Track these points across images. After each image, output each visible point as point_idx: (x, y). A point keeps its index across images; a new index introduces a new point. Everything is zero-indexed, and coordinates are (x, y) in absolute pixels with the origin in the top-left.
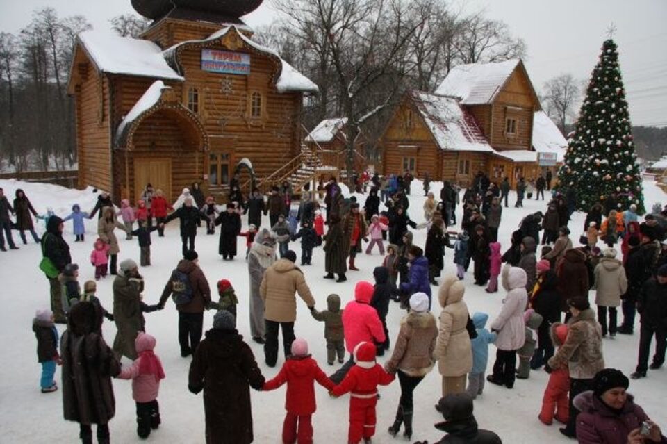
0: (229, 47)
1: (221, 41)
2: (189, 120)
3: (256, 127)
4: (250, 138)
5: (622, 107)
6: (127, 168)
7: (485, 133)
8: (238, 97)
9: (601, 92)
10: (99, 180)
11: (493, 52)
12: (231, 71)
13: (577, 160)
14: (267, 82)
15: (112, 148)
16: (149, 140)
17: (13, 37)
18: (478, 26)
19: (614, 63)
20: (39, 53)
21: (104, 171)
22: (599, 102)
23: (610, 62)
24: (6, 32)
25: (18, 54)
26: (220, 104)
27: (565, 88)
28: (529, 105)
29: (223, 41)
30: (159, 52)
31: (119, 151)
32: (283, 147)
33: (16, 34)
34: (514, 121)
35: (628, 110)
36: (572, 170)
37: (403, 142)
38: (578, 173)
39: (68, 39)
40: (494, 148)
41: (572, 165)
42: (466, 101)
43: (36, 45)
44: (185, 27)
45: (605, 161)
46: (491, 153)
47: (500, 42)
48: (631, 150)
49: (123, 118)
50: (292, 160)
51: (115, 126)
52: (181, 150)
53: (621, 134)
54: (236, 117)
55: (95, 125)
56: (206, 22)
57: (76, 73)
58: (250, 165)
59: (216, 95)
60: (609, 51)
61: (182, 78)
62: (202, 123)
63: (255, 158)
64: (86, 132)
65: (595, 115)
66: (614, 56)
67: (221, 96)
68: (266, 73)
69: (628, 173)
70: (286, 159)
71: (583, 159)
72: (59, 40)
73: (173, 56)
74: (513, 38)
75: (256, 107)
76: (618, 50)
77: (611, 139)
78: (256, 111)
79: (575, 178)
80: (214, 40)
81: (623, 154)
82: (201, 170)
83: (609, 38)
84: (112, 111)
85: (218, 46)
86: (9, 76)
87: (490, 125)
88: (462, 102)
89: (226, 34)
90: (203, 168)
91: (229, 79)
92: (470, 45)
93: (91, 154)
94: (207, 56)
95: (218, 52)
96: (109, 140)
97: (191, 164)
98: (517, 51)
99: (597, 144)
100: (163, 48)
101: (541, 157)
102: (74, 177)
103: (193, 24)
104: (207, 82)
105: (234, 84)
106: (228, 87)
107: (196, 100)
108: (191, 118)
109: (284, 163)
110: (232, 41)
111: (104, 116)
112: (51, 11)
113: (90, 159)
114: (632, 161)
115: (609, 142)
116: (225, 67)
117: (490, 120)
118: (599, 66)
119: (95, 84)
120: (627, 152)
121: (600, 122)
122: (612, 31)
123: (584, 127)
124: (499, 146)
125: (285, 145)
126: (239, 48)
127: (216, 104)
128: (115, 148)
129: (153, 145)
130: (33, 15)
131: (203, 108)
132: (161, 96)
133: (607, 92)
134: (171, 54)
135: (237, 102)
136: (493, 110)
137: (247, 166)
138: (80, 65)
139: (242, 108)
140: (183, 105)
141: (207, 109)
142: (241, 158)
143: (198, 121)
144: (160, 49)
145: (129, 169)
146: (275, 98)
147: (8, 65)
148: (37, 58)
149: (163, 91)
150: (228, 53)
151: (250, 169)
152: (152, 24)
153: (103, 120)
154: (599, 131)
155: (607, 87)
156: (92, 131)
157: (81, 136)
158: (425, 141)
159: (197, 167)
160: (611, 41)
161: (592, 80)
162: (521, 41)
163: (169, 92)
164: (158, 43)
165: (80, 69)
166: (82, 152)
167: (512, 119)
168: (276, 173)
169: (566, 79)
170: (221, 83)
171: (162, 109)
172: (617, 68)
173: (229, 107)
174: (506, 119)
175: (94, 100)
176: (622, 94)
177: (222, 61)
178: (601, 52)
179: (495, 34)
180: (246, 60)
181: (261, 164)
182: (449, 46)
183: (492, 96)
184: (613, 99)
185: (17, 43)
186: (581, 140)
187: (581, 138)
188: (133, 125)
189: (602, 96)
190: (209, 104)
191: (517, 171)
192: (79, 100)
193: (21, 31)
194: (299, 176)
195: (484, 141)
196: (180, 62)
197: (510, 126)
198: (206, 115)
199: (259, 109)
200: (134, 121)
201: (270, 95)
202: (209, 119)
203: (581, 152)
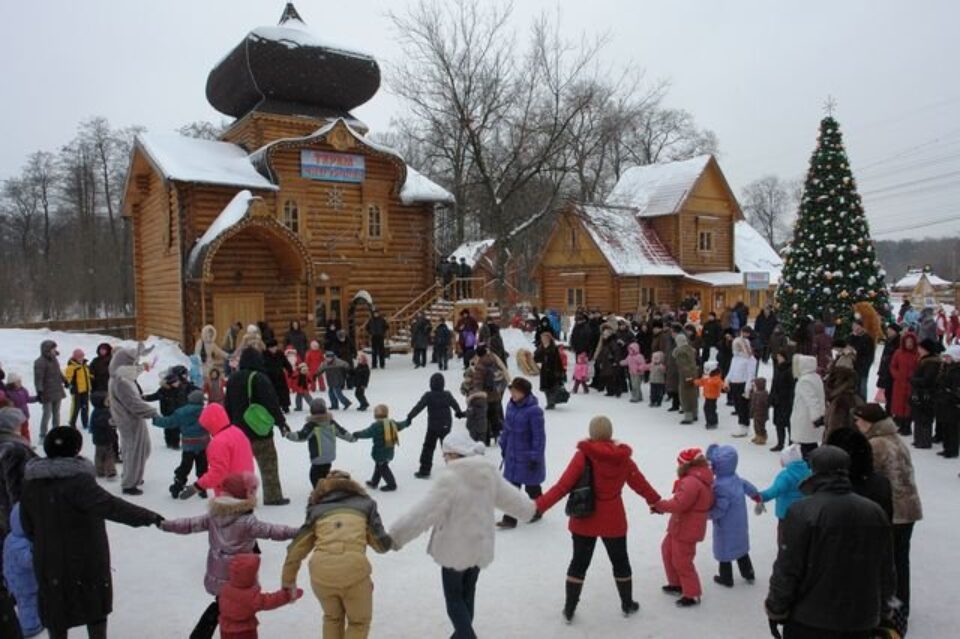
0: (337, 147)
1: (326, 139)
2: (286, 240)
3: (375, 250)
4: (368, 266)
5: (854, 202)
6: (204, 307)
7: (672, 251)
8: (349, 212)
9: (824, 184)
10: (165, 326)
11: (675, 150)
12: (341, 178)
13: (800, 275)
14: (388, 191)
15: (183, 279)
16: (232, 269)
17: (51, 156)
18: (653, 120)
19: (838, 146)
20: (85, 175)
21: (172, 313)
22: (823, 197)
23: (832, 145)
24: (43, 151)
25: (58, 177)
26: (326, 221)
27: (770, 194)
28: (727, 212)
29: (328, 138)
30: (244, 156)
31: (192, 284)
32: (412, 276)
33: (56, 153)
34: (709, 235)
35: (861, 205)
36: (795, 288)
37: (566, 268)
38: (802, 292)
39: (123, 156)
40: (686, 271)
41: (793, 281)
42: (645, 212)
43: (82, 165)
44: (278, 124)
45: (839, 273)
46: (682, 276)
47: (682, 137)
48: (872, 257)
49: (198, 240)
50: (424, 293)
51: (186, 251)
52: (276, 282)
53: (857, 237)
54: (349, 239)
55: (160, 254)
56: (305, 117)
57: (134, 188)
58: (369, 299)
59: (321, 210)
60: (829, 131)
61: (276, 187)
62: (304, 244)
63: (376, 290)
64: (146, 264)
65: (819, 213)
66: (836, 138)
67: (327, 210)
68: (386, 180)
69: (871, 288)
70: (417, 292)
71: (809, 271)
72: (111, 158)
73: (263, 159)
74: (699, 131)
75: (375, 224)
76: (840, 130)
77: (843, 244)
78: (375, 231)
79: (798, 299)
80: (317, 138)
81: (862, 263)
82: (304, 308)
83: (828, 115)
84: (183, 232)
85: (322, 146)
86: (45, 207)
87: (677, 242)
88: (640, 214)
89: (332, 130)
90: (307, 305)
91: (338, 188)
92: (644, 144)
93: (154, 294)
94: (308, 159)
95: (321, 153)
96: (179, 271)
97: (291, 301)
98: (705, 148)
99: (825, 251)
100: (249, 151)
101: (749, 279)
102: (131, 326)
103: (287, 119)
104: (309, 193)
105: (344, 195)
106: (336, 200)
107: (295, 216)
108: (289, 238)
109: (414, 296)
110: (339, 139)
111: (171, 239)
112: (102, 121)
113: (153, 300)
114: (874, 271)
115: (841, 249)
116: (332, 172)
117: (677, 234)
118: (818, 151)
119: (159, 199)
120: (866, 260)
121: (826, 222)
122: (830, 106)
123: (806, 231)
124: (691, 267)
125: (414, 273)
126: (351, 148)
127: (322, 221)
128: (187, 280)
129: (239, 276)
130: (79, 128)
131: (305, 226)
132: (248, 210)
133: (833, 183)
134: (261, 157)
135: (349, 218)
136: (681, 222)
137: (365, 301)
138: (139, 177)
139: (357, 226)
140: (278, 221)
141: (310, 227)
142: (357, 291)
143: (298, 242)
144: (245, 153)
145: (207, 308)
146: (399, 213)
147: (45, 193)
148: (82, 181)
149: (251, 202)
150: (336, 155)
151: (369, 305)
152: (235, 122)
153: (170, 245)
154: (826, 234)
155: (831, 177)
156: (155, 261)
157: (140, 270)
158: (595, 266)
159: (299, 304)
160: (830, 119)
161: (811, 170)
162: (710, 135)
163: (259, 204)
164: (243, 147)
165: (139, 183)
166: (142, 291)
167: (706, 232)
168: (404, 309)
169: (770, 183)
170: (327, 194)
171: (250, 227)
172: (842, 153)
173: (339, 225)
174: (699, 233)
175: (157, 221)
176: (851, 186)
177: (328, 165)
178: (819, 134)
179: (676, 127)
180: (359, 164)
181: (384, 299)
182: (617, 147)
183: (678, 204)
184: (840, 192)
185: (57, 163)
186: (802, 249)
187: (802, 245)
188: (210, 249)
189: (826, 189)
190: (312, 221)
191: (717, 298)
192: (138, 223)
193: (62, 148)
194: (434, 312)
195: (671, 262)
196: (273, 167)
197: (704, 242)
198: (309, 235)
199: (378, 227)
200: (212, 242)
201: (393, 209)
202: (313, 240)
203: (804, 263)
